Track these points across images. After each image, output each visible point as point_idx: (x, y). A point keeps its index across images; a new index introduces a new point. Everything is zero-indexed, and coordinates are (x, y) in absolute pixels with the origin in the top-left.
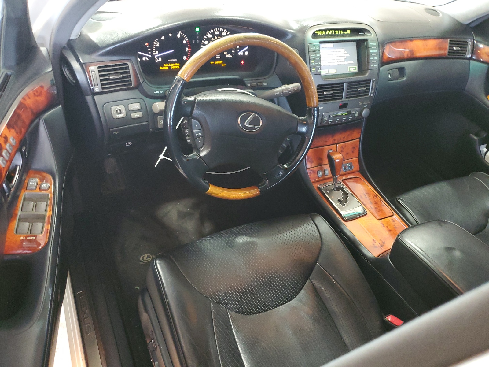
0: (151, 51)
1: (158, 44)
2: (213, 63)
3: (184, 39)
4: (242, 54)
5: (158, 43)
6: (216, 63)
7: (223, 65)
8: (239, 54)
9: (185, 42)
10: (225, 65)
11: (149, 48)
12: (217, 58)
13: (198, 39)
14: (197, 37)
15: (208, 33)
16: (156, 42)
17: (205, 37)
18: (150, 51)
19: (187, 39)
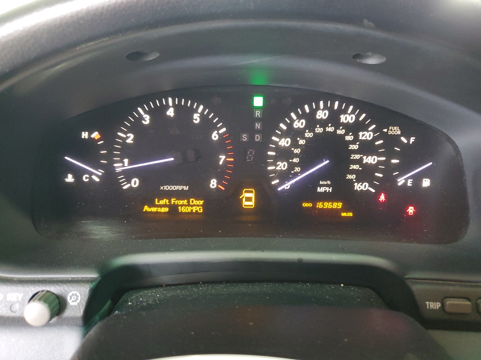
0: (110, 157)
1: (130, 139)
2: (309, 205)
3: (214, 127)
4: (409, 183)
5: (131, 136)
6: (320, 205)
7: (344, 214)
8: (401, 181)
9: (215, 136)
10: (350, 214)
11: (102, 147)
12: (320, 190)
13: (258, 132)
14: (258, 126)
15: (293, 115)
16: (125, 133)
17: (283, 126)
18: (104, 157)
19: (224, 130)
